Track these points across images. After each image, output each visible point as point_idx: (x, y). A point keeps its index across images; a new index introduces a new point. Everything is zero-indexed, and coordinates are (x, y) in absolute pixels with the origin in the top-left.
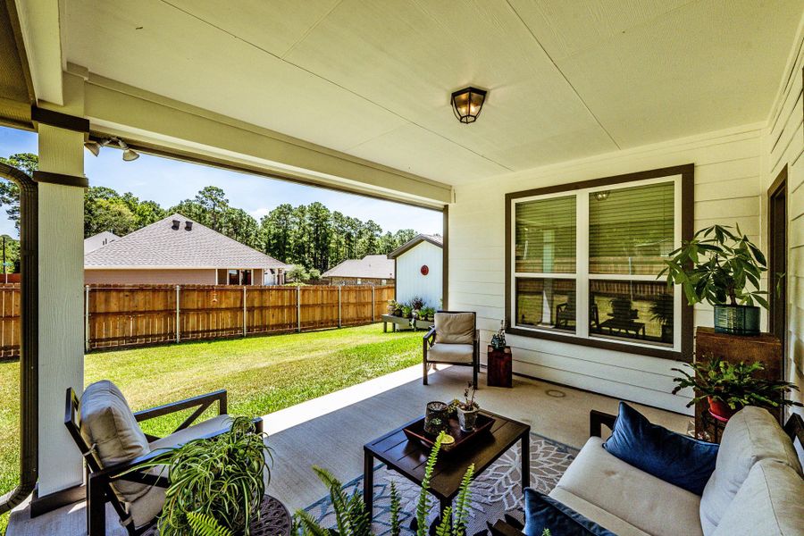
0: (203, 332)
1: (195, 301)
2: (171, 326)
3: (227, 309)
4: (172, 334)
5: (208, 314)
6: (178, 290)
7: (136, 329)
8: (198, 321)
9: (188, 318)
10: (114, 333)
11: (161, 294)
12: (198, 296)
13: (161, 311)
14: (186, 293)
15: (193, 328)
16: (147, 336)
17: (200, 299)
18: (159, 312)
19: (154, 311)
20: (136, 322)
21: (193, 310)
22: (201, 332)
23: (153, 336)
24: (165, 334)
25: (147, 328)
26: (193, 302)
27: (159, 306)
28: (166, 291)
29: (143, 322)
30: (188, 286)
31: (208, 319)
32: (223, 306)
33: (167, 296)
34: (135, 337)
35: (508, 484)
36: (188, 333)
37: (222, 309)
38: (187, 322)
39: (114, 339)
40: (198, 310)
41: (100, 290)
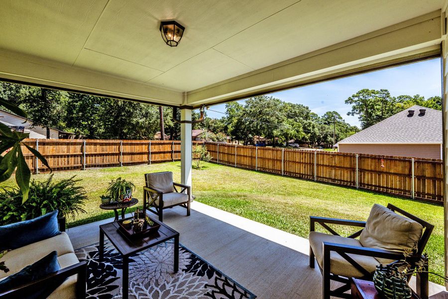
0: (375, 186)
1: (369, 164)
2: (354, 177)
3: (395, 174)
4: (354, 183)
5: (379, 175)
6: (357, 156)
7: (335, 175)
8: (372, 179)
9: (364, 175)
10: (326, 175)
11: (349, 158)
12: (371, 162)
13: (348, 168)
14: (363, 159)
15: (368, 181)
16: (341, 180)
17: (373, 164)
18: (347, 168)
19: (344, 168)
20: (336, 172)
21: (368, 170)
22: (374, 186)
23: (344, 181)
24: (350, 182)
25: (341, 176)
26: (368, 165)
27: (347, 165)
28: (351, 157)
29: (339, 172)
30: (365, 155)
31: (379, 178)
32: (392, 171)
33: (351, 159)
34: (335, 180)
35: (140, 294)
36: (364, 184)
37: (390, 173)
38: (364, 178)
39: (326, 178)
40: (371, 171)
41: (321, 154)
